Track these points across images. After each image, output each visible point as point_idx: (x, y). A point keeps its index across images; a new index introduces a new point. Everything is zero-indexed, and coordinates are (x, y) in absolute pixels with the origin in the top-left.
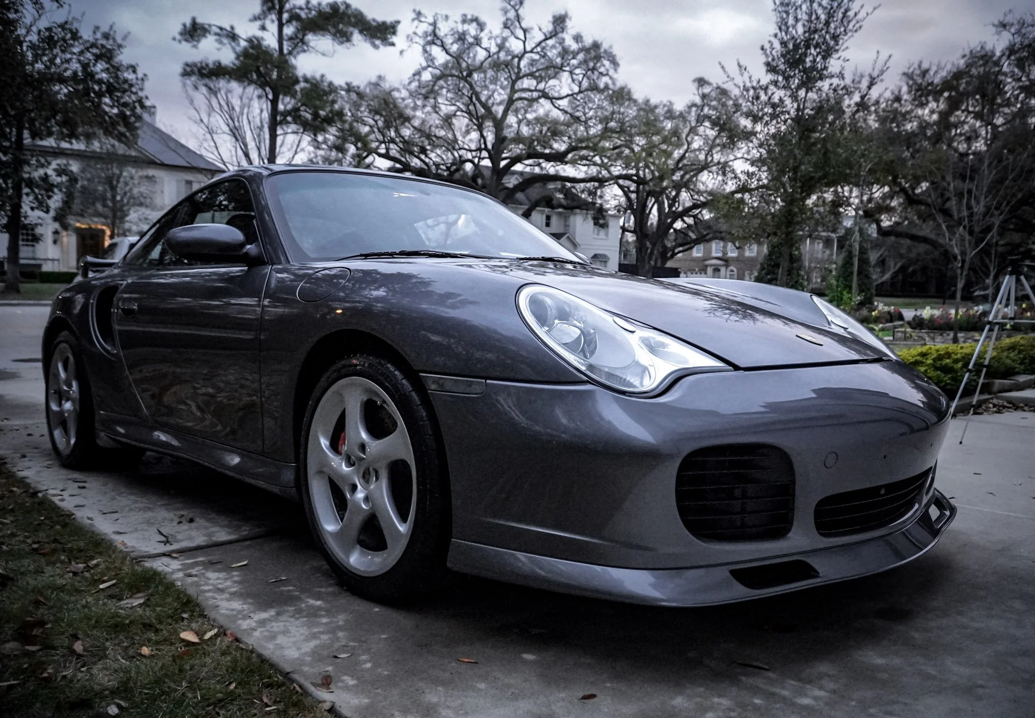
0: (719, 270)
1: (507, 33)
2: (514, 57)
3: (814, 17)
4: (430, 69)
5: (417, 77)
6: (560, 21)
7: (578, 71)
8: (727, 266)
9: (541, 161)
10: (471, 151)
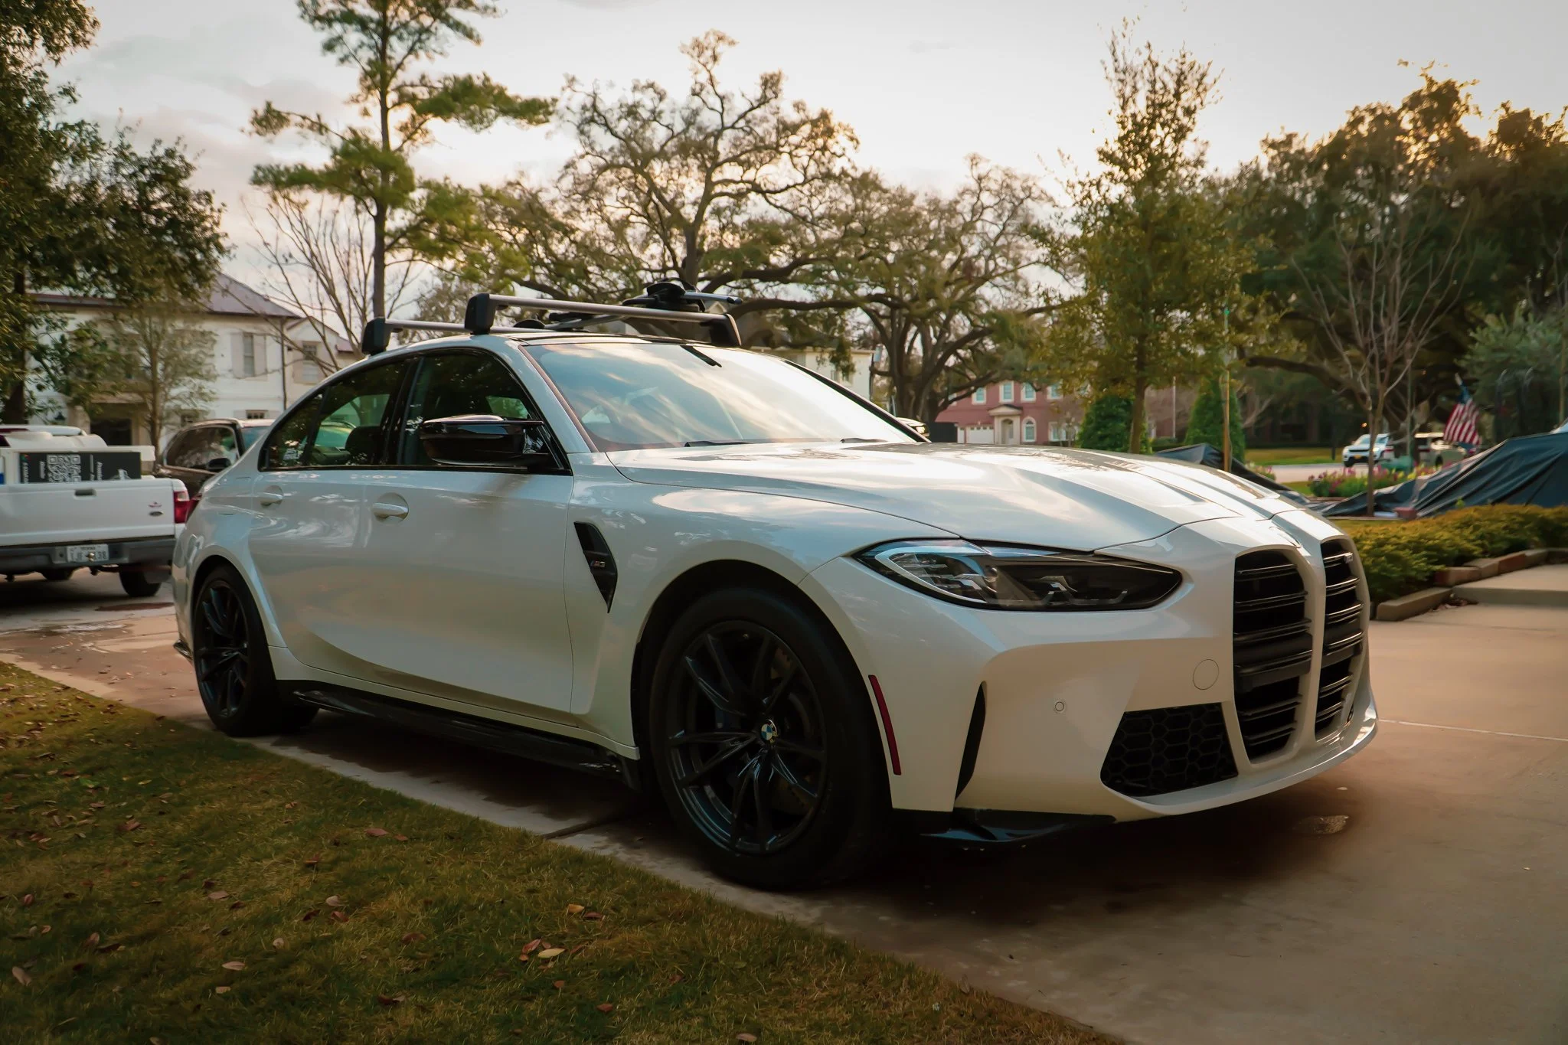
0: (1011, 422)
1: (697, 102)
2: (707, 136)
3: (1159, 85)
4: (589, 157)
5: (571, 170)
6: (771, 83)
7: (801, 152)
8: (1022, 416)
9: (753, 281)
10: (652, 271)
